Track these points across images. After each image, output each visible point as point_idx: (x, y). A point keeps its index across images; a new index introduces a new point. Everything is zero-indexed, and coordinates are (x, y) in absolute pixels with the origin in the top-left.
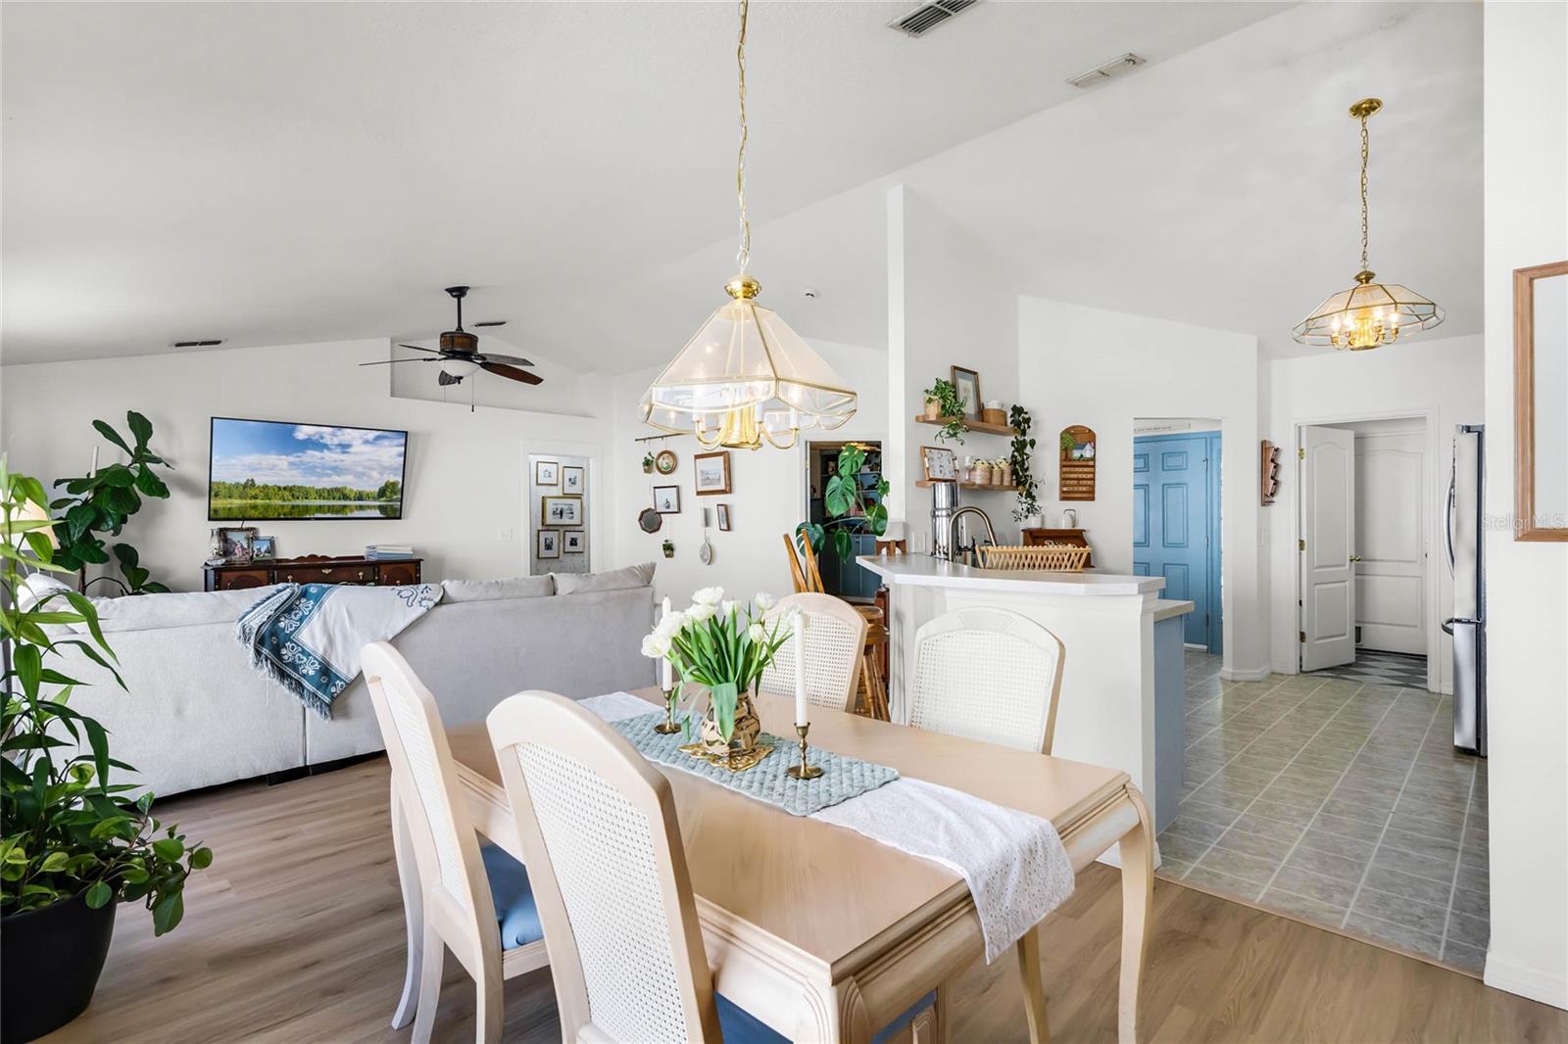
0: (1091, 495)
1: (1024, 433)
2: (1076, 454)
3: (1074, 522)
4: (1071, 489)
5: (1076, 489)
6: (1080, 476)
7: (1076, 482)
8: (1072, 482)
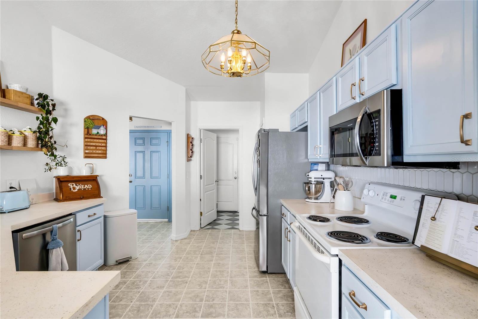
0: (104, 155)
1: (49, 112)
2: (94, 131)
3: (92, 169)
4: (91, 151)
5: (94, 151)
6: (97, 144)
7: (94, 148)
8: (92, 148)
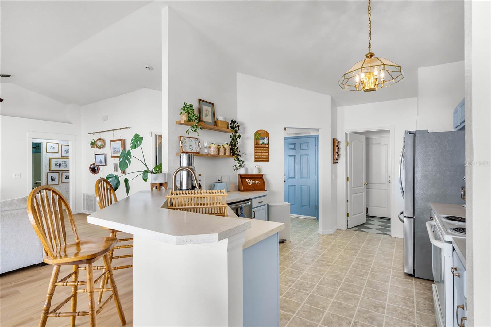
0: (267, 160)
1: (236, 132)
2: (261, 142)
3: (259, 170)
4: (259, 157)
5: (261, 157)
6: (263, 151)
7: (261, 154)
8: (259, 154)
